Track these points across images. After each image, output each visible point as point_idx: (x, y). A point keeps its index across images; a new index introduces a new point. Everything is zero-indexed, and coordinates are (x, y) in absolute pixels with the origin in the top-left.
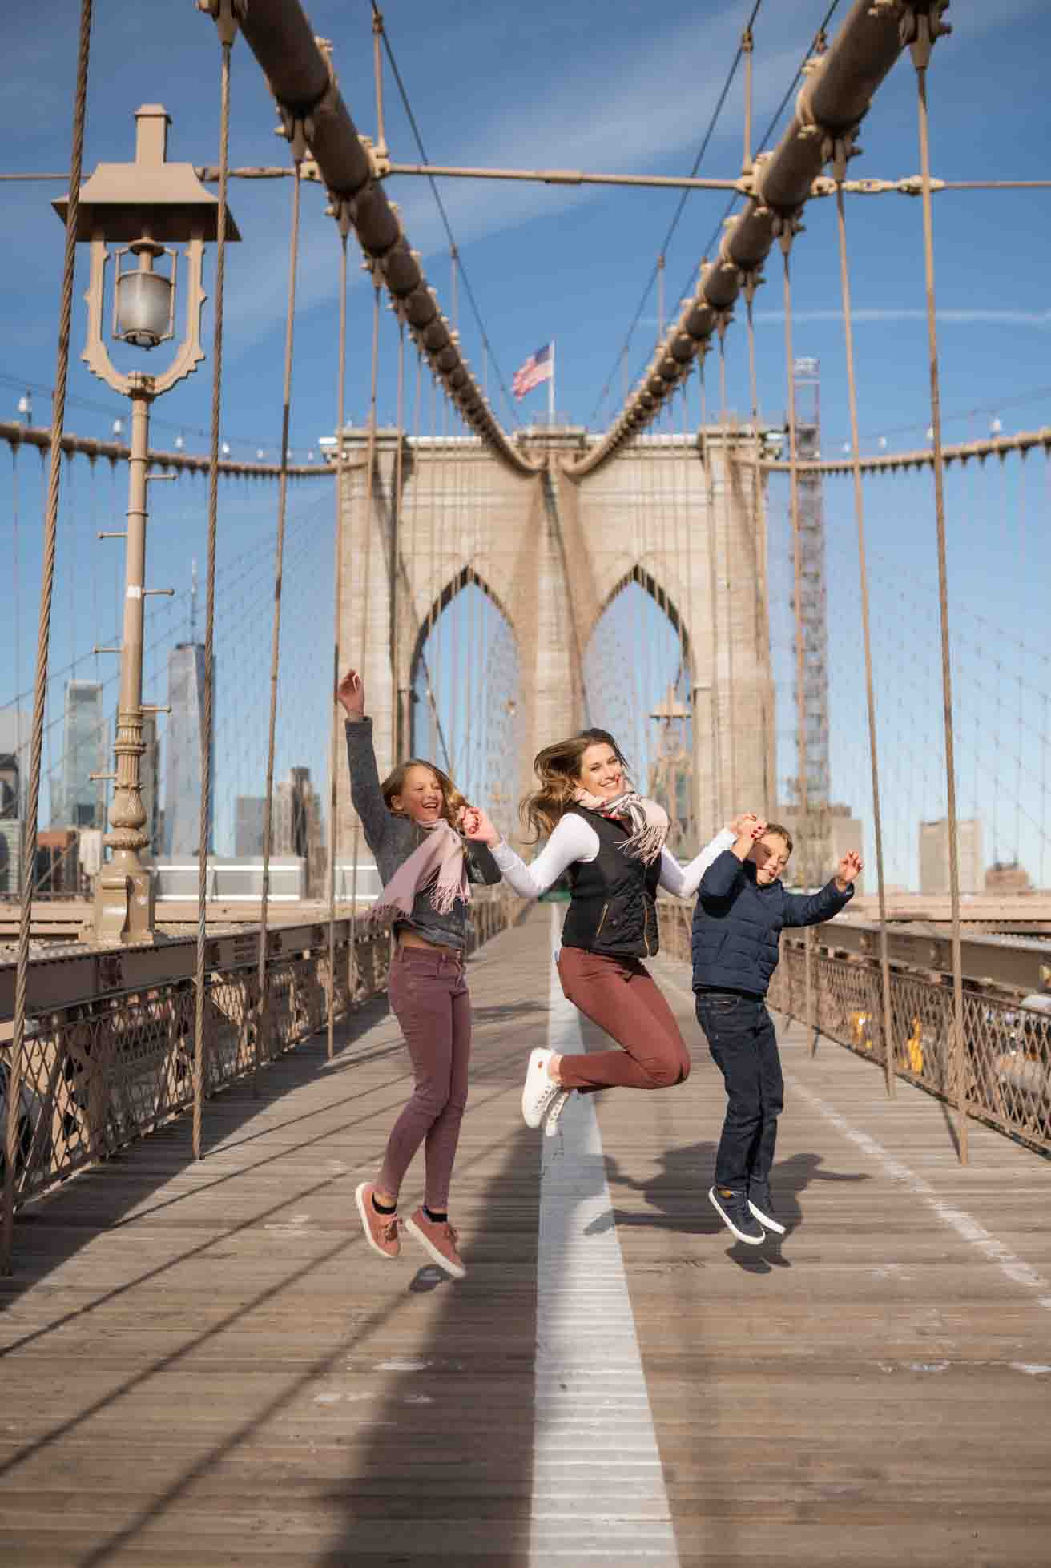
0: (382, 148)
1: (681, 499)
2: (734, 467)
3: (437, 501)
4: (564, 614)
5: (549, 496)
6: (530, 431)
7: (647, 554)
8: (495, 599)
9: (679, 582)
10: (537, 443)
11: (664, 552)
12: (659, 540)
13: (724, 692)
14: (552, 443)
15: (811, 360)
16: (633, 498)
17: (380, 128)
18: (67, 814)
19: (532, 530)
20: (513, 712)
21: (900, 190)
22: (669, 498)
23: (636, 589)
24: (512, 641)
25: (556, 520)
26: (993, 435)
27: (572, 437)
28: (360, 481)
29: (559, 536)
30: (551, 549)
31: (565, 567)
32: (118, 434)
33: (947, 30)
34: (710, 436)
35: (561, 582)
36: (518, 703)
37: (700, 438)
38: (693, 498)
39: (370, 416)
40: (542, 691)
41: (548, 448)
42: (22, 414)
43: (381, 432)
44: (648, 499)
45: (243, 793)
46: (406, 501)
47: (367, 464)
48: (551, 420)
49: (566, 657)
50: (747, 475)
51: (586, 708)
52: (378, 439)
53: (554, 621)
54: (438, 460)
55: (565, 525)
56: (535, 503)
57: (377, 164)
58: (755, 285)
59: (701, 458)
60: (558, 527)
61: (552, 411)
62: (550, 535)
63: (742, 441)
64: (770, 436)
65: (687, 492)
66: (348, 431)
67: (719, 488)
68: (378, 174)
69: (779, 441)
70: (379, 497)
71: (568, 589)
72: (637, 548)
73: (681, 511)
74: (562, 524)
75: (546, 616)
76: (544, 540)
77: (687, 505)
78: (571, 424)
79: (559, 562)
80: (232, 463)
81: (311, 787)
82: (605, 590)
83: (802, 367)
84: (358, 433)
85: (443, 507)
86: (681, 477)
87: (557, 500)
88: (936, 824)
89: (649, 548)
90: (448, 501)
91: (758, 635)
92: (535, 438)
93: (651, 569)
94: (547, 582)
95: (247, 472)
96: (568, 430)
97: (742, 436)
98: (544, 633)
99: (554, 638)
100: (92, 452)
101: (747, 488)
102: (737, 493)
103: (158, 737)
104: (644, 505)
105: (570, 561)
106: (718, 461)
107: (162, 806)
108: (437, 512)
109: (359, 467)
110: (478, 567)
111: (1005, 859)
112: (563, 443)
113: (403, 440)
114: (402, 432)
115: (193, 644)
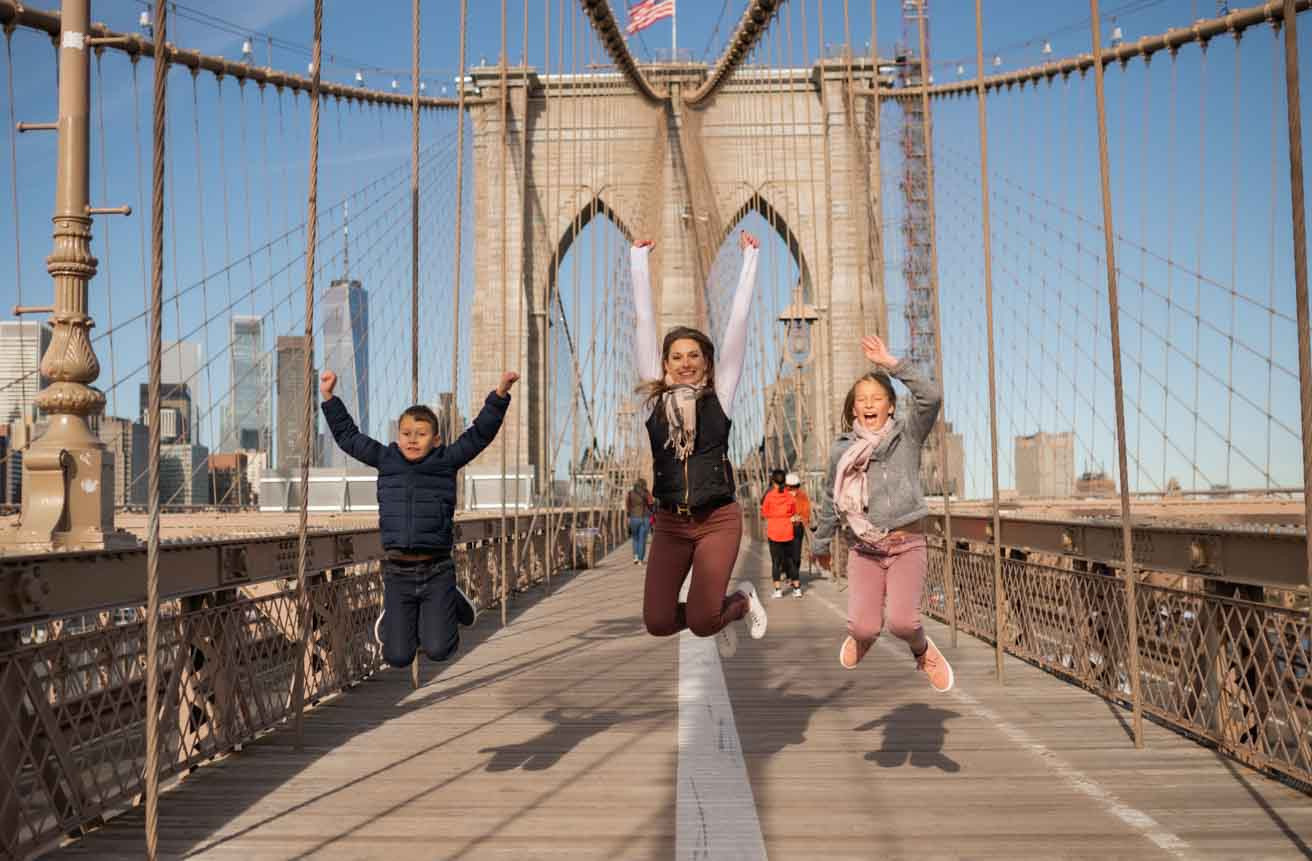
1: (799, 130)
2: (848, 99)
3: (563, 134)
5: (673, 129)
6: (656, 67)
7: (765, 182)
8: (620, 224)
9: (796, 210)
10: (660, 78)
11: (784, 181)
12: (777, 170)
14: (676, 78)
16: (754, 130)
18: (235, 439)
19: (658, 160)
22: (787, 129)
23: (754, 215)
25: (680, 152)
26: (1114, 43)
27: (693, 72)
28: (494, 117)
29: (683, 166)
30: (676, 179)
32: (246, 54)
34: (828, 69)
37: (817, 70)
38: (812, 129)
39: (501, 54)
40: (669, 313)
41: (672, 82)
42: (144, 26)
43: (513, 70)
44: (767, 131)
46: (538, 136)
47: (501, 100)
48: (674, 57)
49: (691, 281)
50: (861, 106)
52: (510, 77)
53: (679, 248)
54: (567, 97)
55: (688, 158)
56: (659, 133)
59: (818, 90)
60: (682, 159)
61: (674, 47)
62: (675, 165)
63: (856, 74)
64: (883, 69)
66: (480, 69)
67: (834, 119)
69: (890, 73)
70: (514, 133)
72: (757, 176)
74: (686, 154)
75: (670, 243)
76: (669, 171)
77: (804, 136)
78: (692, 59)
80: (365, 90)
82: (726, 220)
83: (912, 2)
84: (491, 71)
87: (680, 132)
88: (1031, 437)
89: (767, 178)
91: (871, 258)
92: (659, 73)
93: (770, 197)
94: (672, 211)
95: (380, 100)
96: (690, 65)
97: (855, 68)
98: (671, 260)
99: (679, 263)
101: (861, 117)
102: (851, 124)
103: (316, 367)
106: (833, 93)
108: (562, 144)
109: (492, 103)
110: (610, 202)
111: (1095, 470)
112: (686, 77)
113: (532, 77)
114: (531, 71)
115: (346, 281)
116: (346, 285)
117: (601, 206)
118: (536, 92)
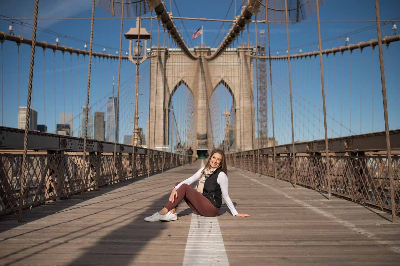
0: (171, 14)
1: (232, 64)
2: (246, 56)
3: (174, 64)
4: (205, 91)
5: (201, 63)
6: (197, 47)
7: (225, 77)
8: (189, 88)
9: (232, 84)
10: (198, 50)
11: (228, 76)
12: (227, 73)
13: (242, 110)
14: (202, 50)
15: (264, 31)
16: (221, 64)
17: (171, 11)
19: (198, 71)
20: (193, 114)
21: (262, 22)
22: (229, 64)
23: (222, 85)
24: (193, 98)
25: (203, 69)
27: (207, 49)
28: (156, 59)
29: (204, 73)
30: (202, 76)
31: (205, 81)
33: (259, 11)
35: (204, 84)
36: (194, 112)
37: (238, 49)
38: (236, 64)
40: (200, 109)
41: (201, 52)
43: (161, 47)
44: (225, 64)
45: (127, 134)
46: (167, 64)
47: (158, 55)
48: (202, 45)
49: (205, 101)
50: (248, 59)
51: (209, 113)
52: (160, 49)
53: (202, 93)
54: (174, 54)
55: (205, 71)
56: (198, 65)
57: (171, 17)
58: (238, 36)
59: (238, 54)
61: (202, 42)
62: (202, 72)
63: (247, 50)
64: (254, 49)
65: (234, 62)
66: (153, 47)
67: (242, 61)
68: (170, 19)
69: (256, 50)
70: (161, 63)
71: (206, 85)
72: (222, 75)
73: (232, 67)
74: (204, 69)
75: (200, 91)
76: (200, 73)
77: (234, 65)
78: (207, 46)
79: (204, 79)
81: (143, 133)
82: (214, 86)
83: (262, 33)
84: (156, 47)
85: (175, 65)
86: (232, 59)
87: (203, 64)
89: (225, 76)
90: (176, 64)
91: (250, 96)
92: (198, 49)
93: (226, 80)
94: (201, 84)
96: (206, 47)
97: (247, 49)
98: (200, 96)
99: (202, 97)
100: (99, 56)
101: (248, 61)
102: (246, 63)
104: (224, 65)
105: (206, 78)
106: (242, 55)
107: (106, 138)
108: (174, 66)
109: (156, 56)
110: (185, 80)
112: (205, 50)
113: (166, 49)
114: (166, 47)
115: (113, 98)
116: (113, 99)
117: (183, 82)
118: (167, 53)
